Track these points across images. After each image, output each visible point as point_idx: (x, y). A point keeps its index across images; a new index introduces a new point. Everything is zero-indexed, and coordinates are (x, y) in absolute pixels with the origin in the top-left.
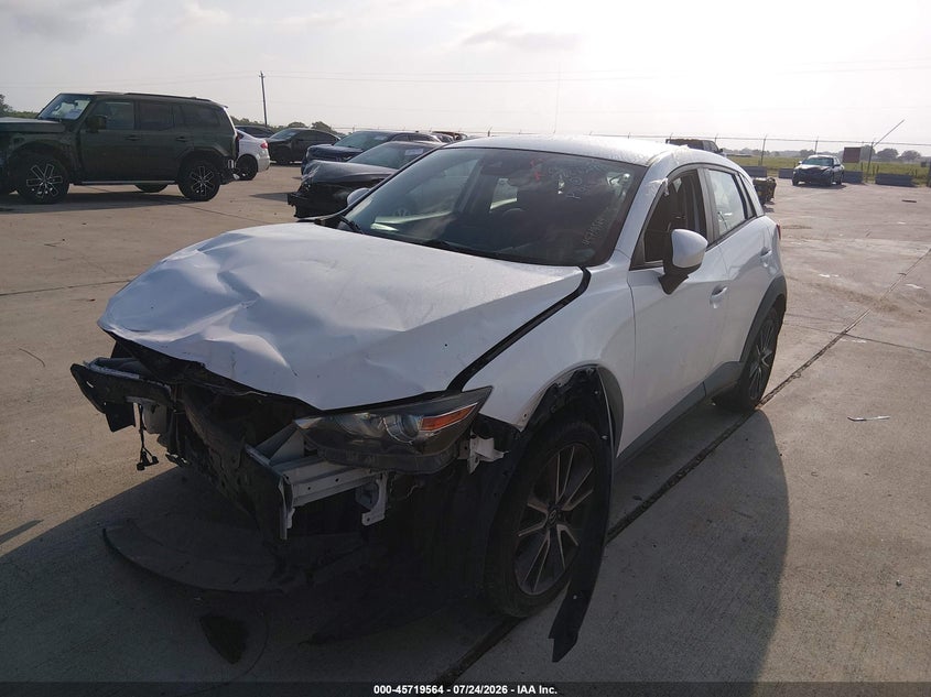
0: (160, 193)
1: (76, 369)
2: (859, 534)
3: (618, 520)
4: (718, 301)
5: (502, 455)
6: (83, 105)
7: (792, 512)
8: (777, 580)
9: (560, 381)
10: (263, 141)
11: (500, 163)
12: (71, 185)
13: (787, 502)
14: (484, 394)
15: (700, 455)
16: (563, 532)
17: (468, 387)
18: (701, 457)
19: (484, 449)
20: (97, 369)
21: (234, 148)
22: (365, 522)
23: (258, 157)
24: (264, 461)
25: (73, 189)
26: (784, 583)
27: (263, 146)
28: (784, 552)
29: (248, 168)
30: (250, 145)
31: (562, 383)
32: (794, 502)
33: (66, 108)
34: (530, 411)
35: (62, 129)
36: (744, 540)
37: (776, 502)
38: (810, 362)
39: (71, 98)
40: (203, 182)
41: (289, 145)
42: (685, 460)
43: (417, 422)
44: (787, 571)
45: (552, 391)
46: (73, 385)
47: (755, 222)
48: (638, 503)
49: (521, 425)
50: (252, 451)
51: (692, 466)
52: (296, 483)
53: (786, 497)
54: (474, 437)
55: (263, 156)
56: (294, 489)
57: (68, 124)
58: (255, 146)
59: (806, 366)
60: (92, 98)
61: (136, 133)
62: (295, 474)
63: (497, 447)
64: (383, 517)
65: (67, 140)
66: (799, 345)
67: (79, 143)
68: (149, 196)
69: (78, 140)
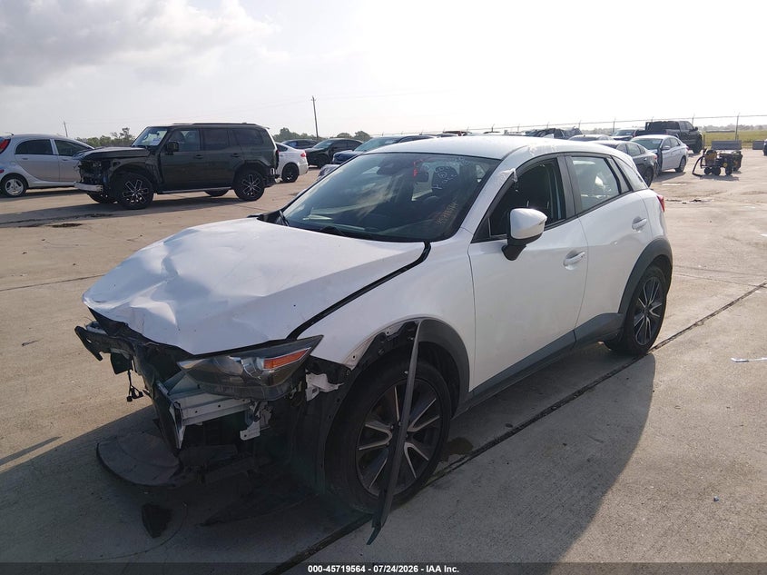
0: (223, 196)
1: (79, 331)
2: (697, 458)
3: (485, 443)
4: (573, 264)
5: (336, 387)
6: (162, 134)
7: (643, 437)
8: (604, 493)
9: (388, 330)
10: (303, 151)
11: (392, 164)
12: (155, 195)
13: (642, 430)
14: (316, 341)
15: (579, 392)
16: (409, 449)
17: (303, 336)
18: (580, 393)
19: (318, 382)
20: (90, 329)
21: (275, 159)
22: (242, 437)
23: (298, 164)
24: (165, 391)
25: (156, 197)
26: (609, 495)
27: (302, 155)
28: (620, 471)
29: (291, 173)
30: (293, 155)
31: (391, 332)
32: (648, 429)
33: (152, 137)
34: (359, 354)
35: (147, 153)
36: (588, 461)
37: (632, 431)
38: (718, 312)
39: (155, 130)
40: (252, 186)
41: (327, 153)
42: (564, 395)
43: (261, 363)
44: (617, 486)
45: (380, 338)
46: (79, 342)
47: (631, 196)
48: (510, 429)
49: (352, 364)
50: (160, 385)
51: (566, 401)
52: (186, 408)
53: (642, 427)
54: (308, 373)
55: (302, 163)
56: (184, 412)
57: (152, 150)
58: (297, 156)
59: (712, 315)
60: (168, 129)
61: (202, 153)
62: (185, 401)
63: (331, 381)
64: (259, 434)
65: (151, 161)
66: (715, 298)
67: (159, 164)
68: (215, 199)
69: (159, 160)
